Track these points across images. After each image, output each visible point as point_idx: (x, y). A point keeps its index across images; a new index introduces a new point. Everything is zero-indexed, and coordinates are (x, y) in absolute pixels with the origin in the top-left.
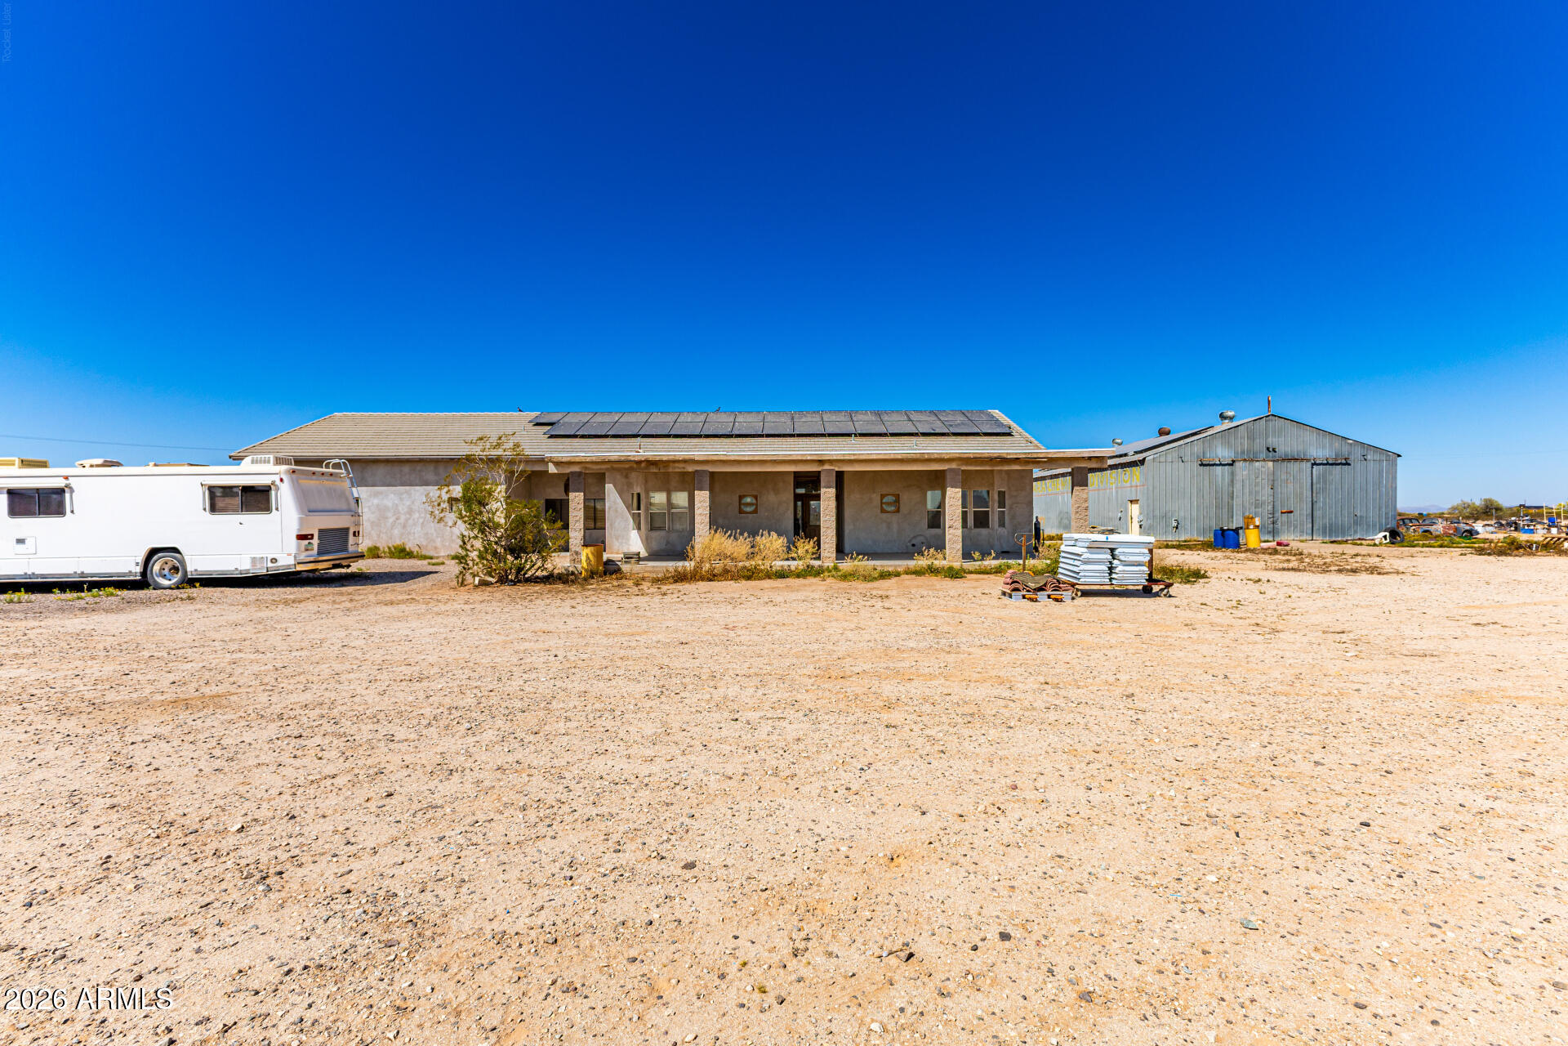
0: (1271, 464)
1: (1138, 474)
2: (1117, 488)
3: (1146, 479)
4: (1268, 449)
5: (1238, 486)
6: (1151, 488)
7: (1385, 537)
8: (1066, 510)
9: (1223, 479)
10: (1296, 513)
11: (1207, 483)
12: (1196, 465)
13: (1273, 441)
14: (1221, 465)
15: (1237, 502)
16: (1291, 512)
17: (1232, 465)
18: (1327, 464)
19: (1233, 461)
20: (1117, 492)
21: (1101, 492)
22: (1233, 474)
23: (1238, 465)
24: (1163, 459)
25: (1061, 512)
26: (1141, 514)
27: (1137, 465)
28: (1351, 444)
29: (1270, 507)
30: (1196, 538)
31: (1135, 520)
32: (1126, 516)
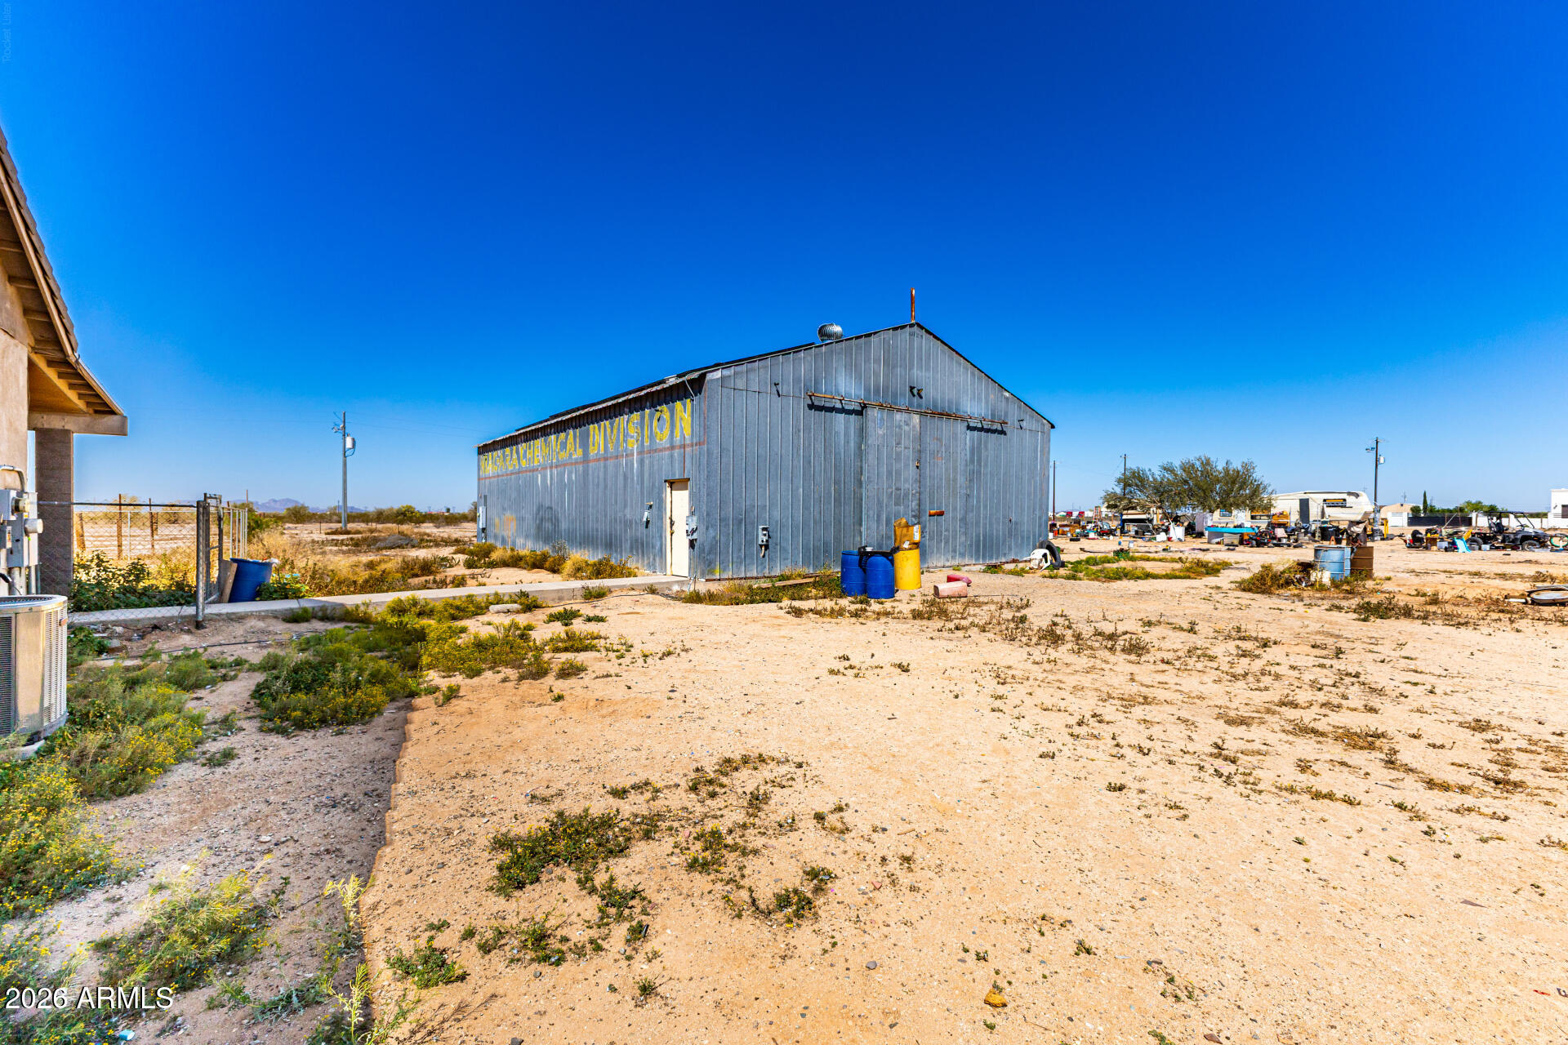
0: (916, 418)
1: (687, 417)
2: (640, 453)
3: (706, 428)
4: (912, 388)
5: (871, 458)
6: (716, 451)
7: (1045, 556)
8: (547, 504)
9: (847, 442)
10: (949, 515)
11: (820, 447)
12: (803, 404)
13: (920, 376)
14: (843, 411)
15: (869, 491)
16: (941, 514)
17: (859, 413)
18: (982, 429)
19: (864, 406)
20: (641, 462)
21: (611, 463)
22: (862, 433)
23: (873, 414)
24: (741, 384)
25: (540, 507)
26: (692, 514)
27: (686, 395)
28: (1007, 399)
29: (914, 504)
30: (800, 570)
31: (681, 528)
32: (661, 518)
